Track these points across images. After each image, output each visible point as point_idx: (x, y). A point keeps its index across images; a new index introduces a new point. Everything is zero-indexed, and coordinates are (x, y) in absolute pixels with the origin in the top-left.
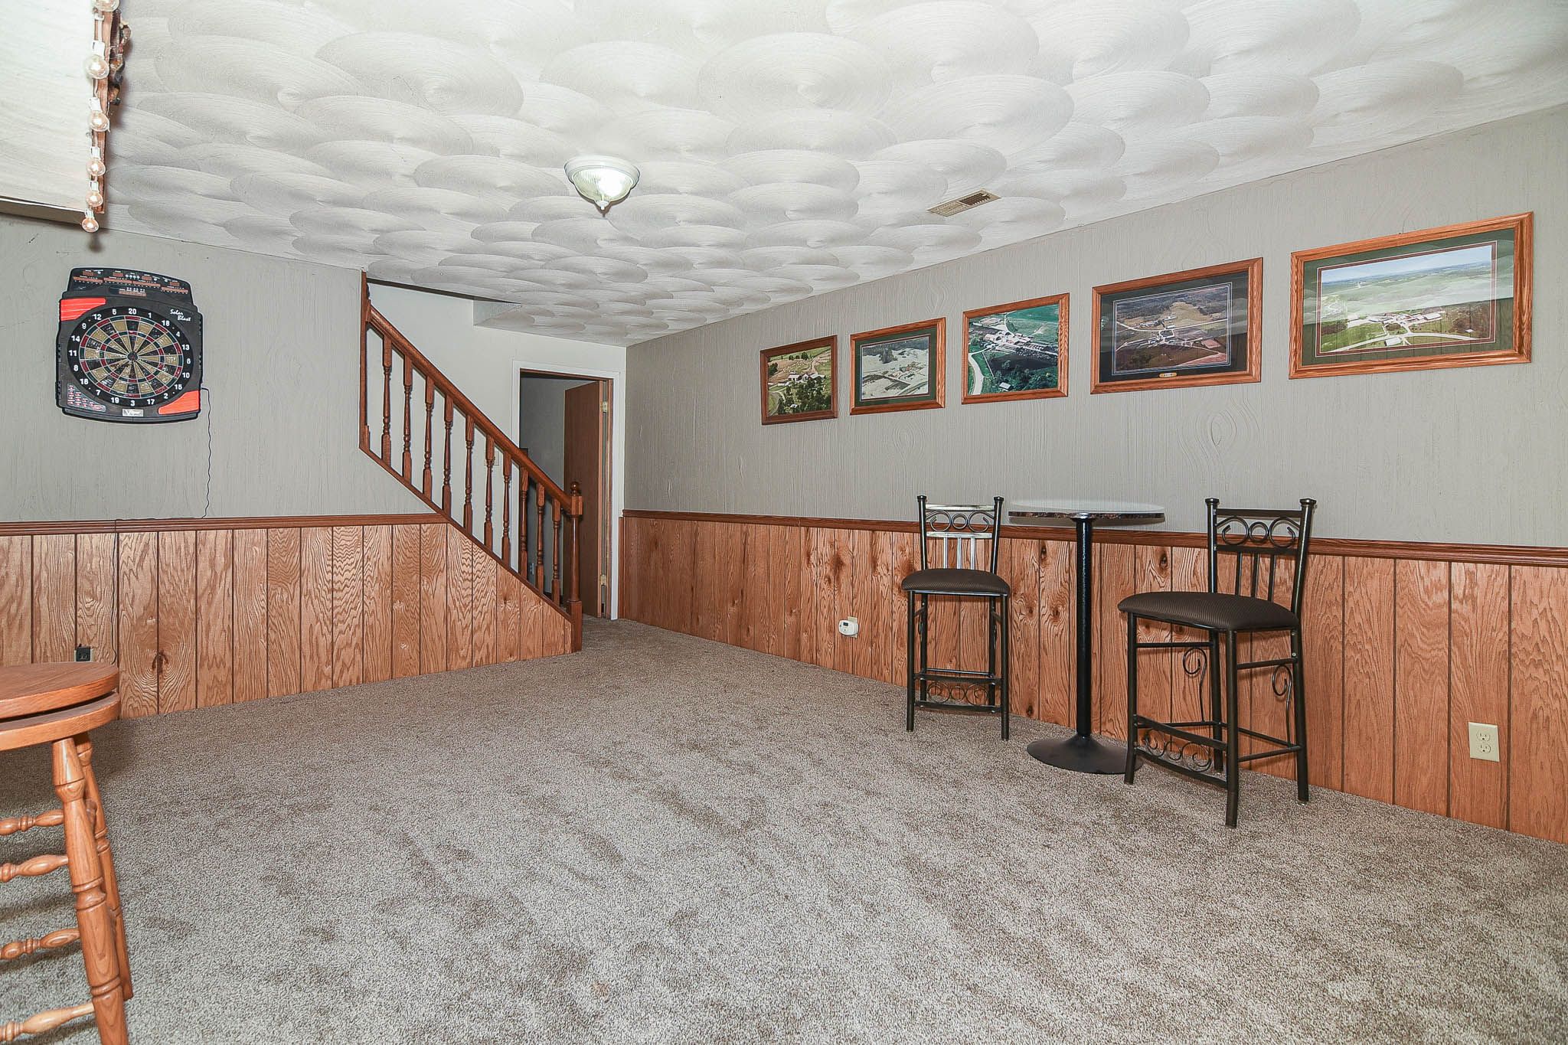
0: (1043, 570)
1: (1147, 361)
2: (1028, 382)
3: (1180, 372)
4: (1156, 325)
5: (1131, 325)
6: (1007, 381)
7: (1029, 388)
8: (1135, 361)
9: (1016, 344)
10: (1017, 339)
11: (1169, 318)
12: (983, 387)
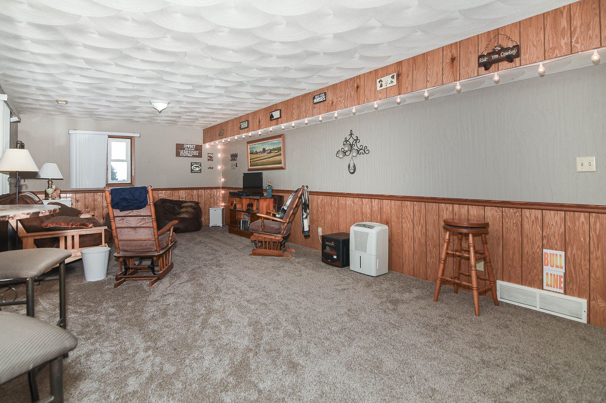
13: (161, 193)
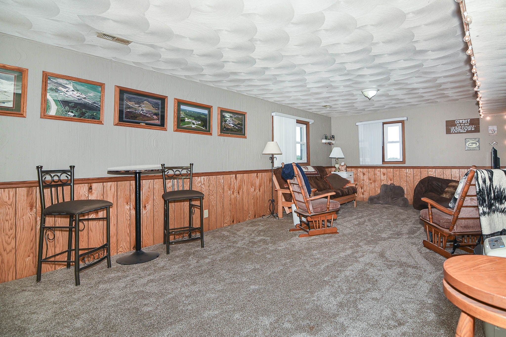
0: (90, 196)
1: (136, 118)
2: (84, 115)
3: (147, 124)
4: (139, 106)
5: (130, 104)
6: (72, 112)
7: (85, 118)
8: (132, 117)
9: (77, 96)
10: (78, 95)
11: (143, 105)
12: (57, 112)
13: (430, 171)
